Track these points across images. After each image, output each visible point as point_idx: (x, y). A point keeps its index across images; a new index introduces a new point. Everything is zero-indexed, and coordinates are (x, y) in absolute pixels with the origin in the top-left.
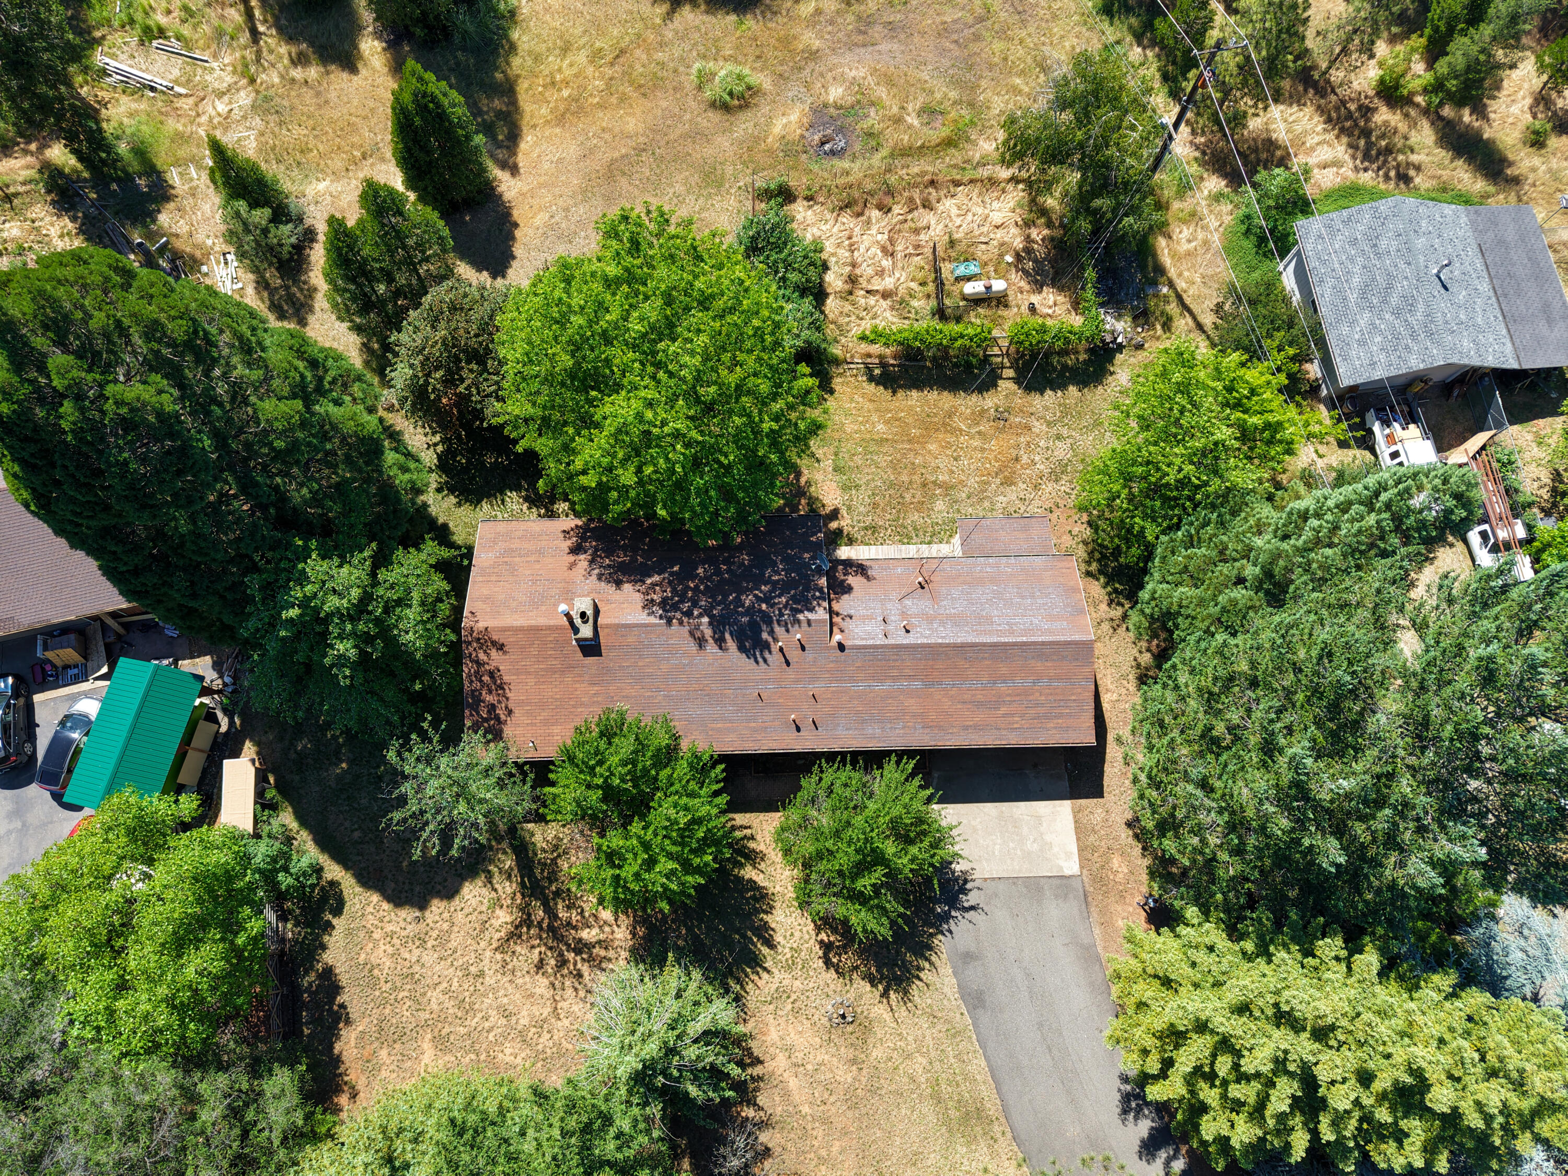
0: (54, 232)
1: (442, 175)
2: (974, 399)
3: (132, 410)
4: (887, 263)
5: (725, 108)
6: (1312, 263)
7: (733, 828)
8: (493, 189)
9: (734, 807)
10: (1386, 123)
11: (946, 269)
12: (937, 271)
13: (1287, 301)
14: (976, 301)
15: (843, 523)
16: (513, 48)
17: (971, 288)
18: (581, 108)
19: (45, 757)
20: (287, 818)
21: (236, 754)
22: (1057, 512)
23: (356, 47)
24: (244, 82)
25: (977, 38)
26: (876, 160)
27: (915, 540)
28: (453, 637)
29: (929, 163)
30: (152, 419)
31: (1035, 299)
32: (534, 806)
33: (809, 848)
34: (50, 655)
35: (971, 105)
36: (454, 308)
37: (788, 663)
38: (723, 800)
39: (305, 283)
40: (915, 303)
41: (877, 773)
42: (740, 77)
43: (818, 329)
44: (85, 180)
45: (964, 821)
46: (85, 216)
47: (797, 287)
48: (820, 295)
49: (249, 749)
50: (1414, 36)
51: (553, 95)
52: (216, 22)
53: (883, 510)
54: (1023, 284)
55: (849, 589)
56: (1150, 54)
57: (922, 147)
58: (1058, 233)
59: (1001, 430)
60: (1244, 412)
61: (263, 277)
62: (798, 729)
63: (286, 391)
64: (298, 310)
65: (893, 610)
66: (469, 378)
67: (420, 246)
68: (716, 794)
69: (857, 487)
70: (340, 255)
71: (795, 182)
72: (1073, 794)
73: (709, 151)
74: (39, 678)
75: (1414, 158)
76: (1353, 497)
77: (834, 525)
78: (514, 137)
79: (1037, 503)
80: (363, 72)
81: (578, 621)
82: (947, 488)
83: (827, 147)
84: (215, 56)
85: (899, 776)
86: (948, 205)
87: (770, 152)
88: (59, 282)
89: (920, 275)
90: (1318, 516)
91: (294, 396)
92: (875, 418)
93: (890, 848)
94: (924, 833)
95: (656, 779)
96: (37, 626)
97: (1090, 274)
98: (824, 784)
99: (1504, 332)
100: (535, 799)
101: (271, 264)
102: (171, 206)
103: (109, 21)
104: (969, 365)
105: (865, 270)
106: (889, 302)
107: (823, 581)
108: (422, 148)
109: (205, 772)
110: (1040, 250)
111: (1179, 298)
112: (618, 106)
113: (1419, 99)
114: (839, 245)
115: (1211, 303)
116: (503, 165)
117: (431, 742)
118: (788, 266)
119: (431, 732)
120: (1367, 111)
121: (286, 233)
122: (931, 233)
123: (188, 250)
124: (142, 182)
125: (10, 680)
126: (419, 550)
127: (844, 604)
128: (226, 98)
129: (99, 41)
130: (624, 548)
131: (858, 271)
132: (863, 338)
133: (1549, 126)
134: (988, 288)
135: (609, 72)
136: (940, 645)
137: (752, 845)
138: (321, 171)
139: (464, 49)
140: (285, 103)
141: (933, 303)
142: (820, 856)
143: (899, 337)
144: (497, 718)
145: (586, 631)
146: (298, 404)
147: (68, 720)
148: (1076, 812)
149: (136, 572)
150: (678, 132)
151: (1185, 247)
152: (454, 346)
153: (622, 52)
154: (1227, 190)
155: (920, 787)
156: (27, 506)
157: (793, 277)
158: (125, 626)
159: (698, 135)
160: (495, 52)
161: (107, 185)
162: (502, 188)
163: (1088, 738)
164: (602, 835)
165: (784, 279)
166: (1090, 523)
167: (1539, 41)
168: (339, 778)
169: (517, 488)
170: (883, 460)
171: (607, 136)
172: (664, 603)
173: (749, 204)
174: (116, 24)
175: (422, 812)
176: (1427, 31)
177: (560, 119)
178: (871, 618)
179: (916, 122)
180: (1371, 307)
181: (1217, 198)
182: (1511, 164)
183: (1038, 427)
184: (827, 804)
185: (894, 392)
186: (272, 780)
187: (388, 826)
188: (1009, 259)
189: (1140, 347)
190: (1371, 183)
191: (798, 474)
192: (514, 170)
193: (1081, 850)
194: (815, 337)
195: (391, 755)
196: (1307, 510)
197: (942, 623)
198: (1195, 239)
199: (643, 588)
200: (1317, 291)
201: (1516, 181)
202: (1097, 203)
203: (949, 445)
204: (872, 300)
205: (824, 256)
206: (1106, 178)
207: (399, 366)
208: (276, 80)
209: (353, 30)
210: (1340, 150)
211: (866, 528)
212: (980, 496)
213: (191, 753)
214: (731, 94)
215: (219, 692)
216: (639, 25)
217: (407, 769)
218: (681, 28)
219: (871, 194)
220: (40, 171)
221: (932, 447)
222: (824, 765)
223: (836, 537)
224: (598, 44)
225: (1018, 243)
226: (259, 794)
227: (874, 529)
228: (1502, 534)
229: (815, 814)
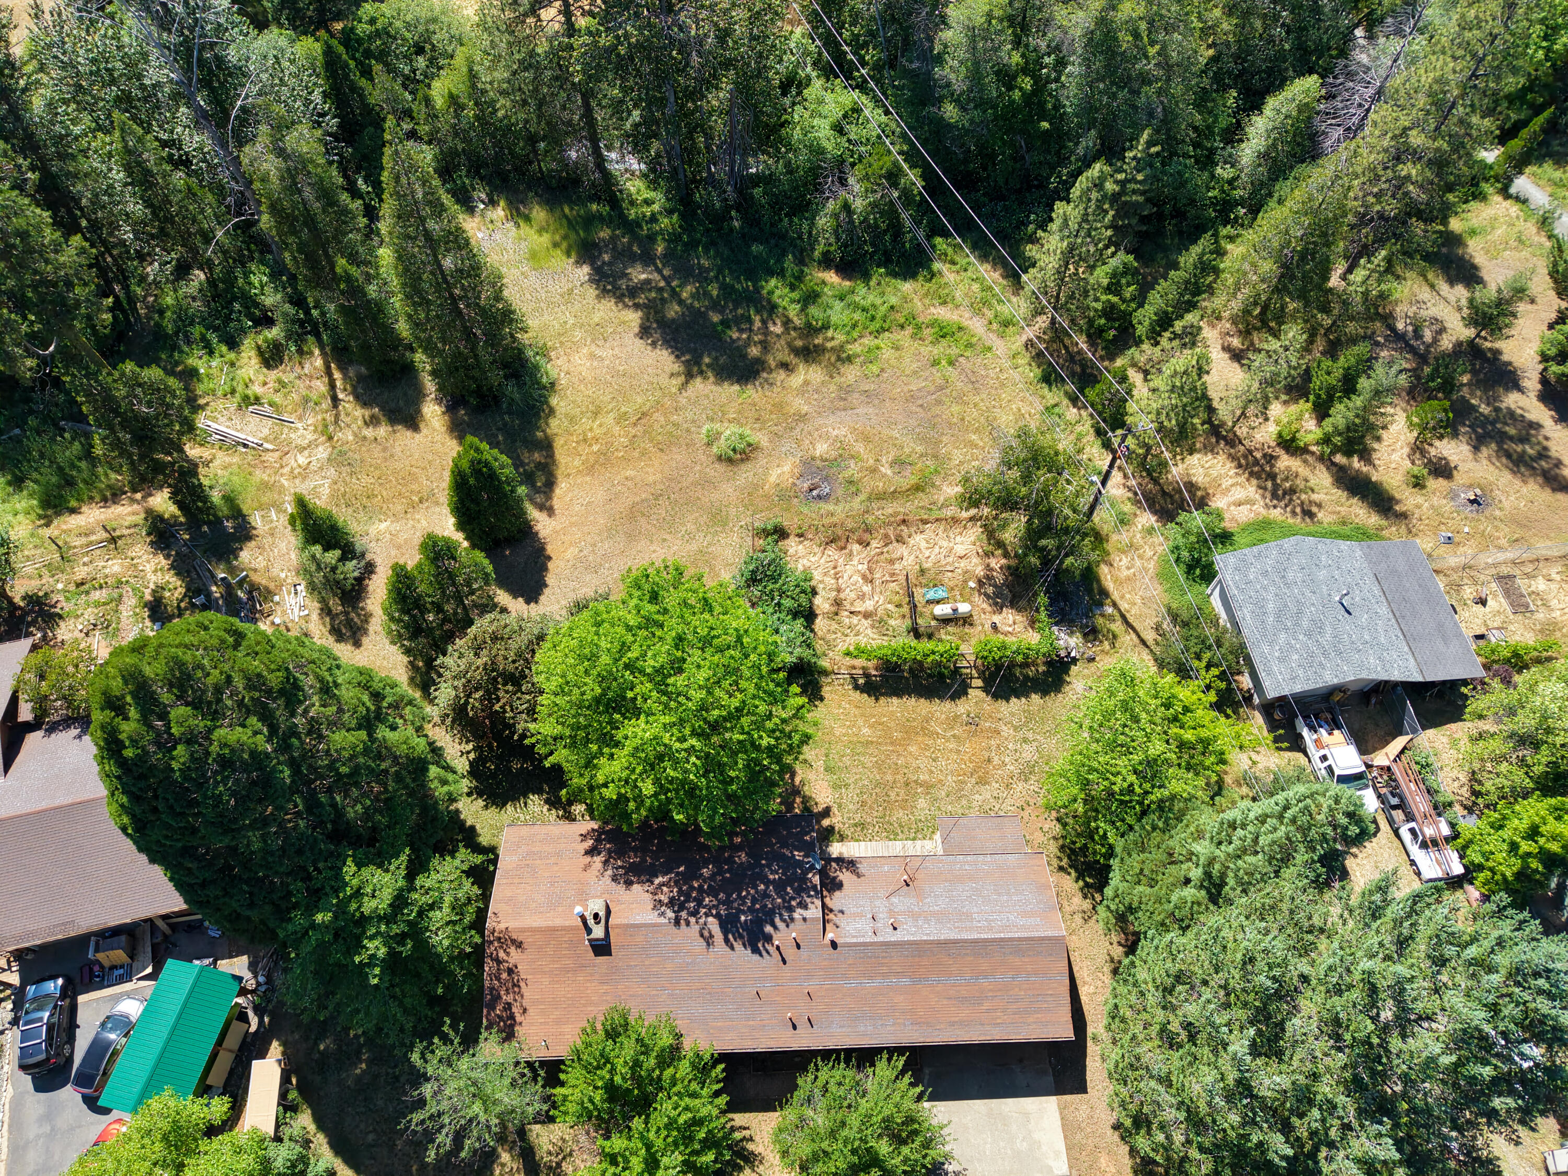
0: (149, 568)
1: (488, 520)
2: (947, 705)
3: (233, 751)
4: (867, 589)
5: (730, 460)
6: (1233, 591)
7: (733, 1129)
8: (531, 527)
9: (734, 1107)
10: (1288, 469)
11: (918, 593)
12: (911, 595)
13: (1215, 622)
14: (945, 621)
15: (834, 820)
16: (552, 411)
17: (942, 610)
18: (608, 460)
19: (84, 1060)
20: (304, 1121)
21: (262, 1055)
22: (1028, 810)
23: (419, 411)
24: (323, 439)
25: (939, 402)
26: (857, 503)
27: (901, 836)
28: (478, 940)
29: (902, 505)
30: (246, 756)
31: (996, 619)
32: (545, 1107)
33: (805, 1150)
34: (101, 956)
35: (935, 457)
36: (495, 638)
37: (784, 962)
38: (723, 1100)
39: (363, 609)
40: (892, 622)
41: (870, 1070)
42: (742, 437)
43: (809, 646)
44: (181, 524)
45: (955, 1119)
46: (177, 554)
47: (790, 611)
48: (809, 616)
49: (275, 1049)
50: (1302, 401)
51: (584, 450)
52: (304, 392)
53: (871, 808)
54: (985, 606)
55: (839, 886)
56: (1084, 413)
57: (895, 492)
58: (1013, 562)
59: (975, 733)
60: (1182, 727)
61: (327, 605)
62: (795, 1027)
63: (354, 723)
64: (354, 633)
65: (881, 906)
66: (504, 697)
67: (468, 583)
68: (717, 1094)
69: (847, 786)
70: (399, 593)
71: (788, 522)
72: (1059, 1089)
73: (715, 496)
74: (86, 980)
75: (1315, 497)
76: (1268, 811)
77: (826, 822)
78: (550, 484)
79: (1009, 801)
80: (425, 431)
81: (591, 922)
82: (928, 786)
83: (815, 493)
84: (300, 418)
85: (890, 1074)
86: (918, 540)
87: (767, 496)
88: (186, 646)
89: (896, 598)
90: (1244, 826)
91: (359, 727)
92: (860, 722)
93: (884, 1148)
94: (916, 1132)
95: (659, 1078)
96: (95, 929)
97: (1043, 599)
98: (820, 1082)
99: (1406, 649)
100: (547, 1099)
101: (335, 595)
102: (252, 544)
103: (214, 391)
104: (941, 676)
105: (849, 595)
106: (869, 621)
107: (816, 880)
108: (472, 500)
109: (231, 1072)
110: (999, 578)
111: (1123, 617)
112: (640, 459)
113: (1314, 448)
114: (825, 574)
115: (1151, 621)
116: (541, 507)
117: (452, 1043)
118: (782, 593)
119: (452, 1034)
120: (1270, 458)
121: (351, 568)
122: (904, 563)
123: (264, 582)
124: (229, 524)
125: (60, 981)
126: (453, 857)
127: (836, 900)
128: (306, 453)
129: (202, 407)
130: (635, 849)
131: (842, 596)
132: (848, 654)
133: (1425, 471)
134: (955, 610)
135: (633, 431)
136: (926, 942)
137: (750, 1146)
138: (382, 513)
139: (510, 413)
140: (357, 456)
141: (908, 622)
142: (815, 1158)
143: (879, 653)
144: (512, 1017)
145: (598, 932)
146: (363, 734)
147: (110, 1021)
148: (1062, 1109)
149: (204, 885)
150: (690, 480)
151: (1126, 573)
152: (493, 670)
153: (644, 414)
154: (1156, 525)
155: (911, 1084)
156: (124, 829)
157: (787, 603)
158: (172, 926)
159: (707, 483)
160: (537, 416)
161: (199, 527)
162: (538, 527)
163: (1066, 1032)
164: (607, 1137)
165: (779, 604)
166: (1058, 820)
167: (1408, 402)
168: (359, 1079)
169: (539, 792)
170: (868, 761)
171: (629, 483)
172: (672, 903)
173: (749, 540)
174: (220, 393)
175: (440, 1114)
176: (1312, 397)
177: (590, 469)
178: (861, 915)
179: (889, 472)
180: (1286, 629)
181: (1150, 531)
182: (1398, 502)
183: (1006, 731)
184: (822, 1104)
185: (877, 699)
186: (294, 1081)
187: (407, 1128)
188: (972, 584)
189: (1092, 660)
190: (1280, 518)
191: (793, 774)
192: (550, 511)
193: (1069, 1149)
194: (806, 653)
195: (415, 1057)
196: (1235, 821)
197: (927, 921)
198: (1133, 566)
199: (651, 888)
200: (1238, 614)
201: (1404, 516)
202: (1043, 542)
203: (927, 748)
204: (855, 620)
205: (813, 583)
206: (1050, 523)
207: (443, 685)
208: (351, 438)
209: (418, 395)
210: (1250, 490)
211: (856, 825)
212: (958, 794)
213: (221, 1053)
214: (734, 450)
215: (252, 992)
216: (658, 393)
217: (430, 1070)
218: (693, 396)
219: (852, 531)
220: (146, 519)
221: (913, 749)
222: (820, 1063)
223: (828, 834)
224: (623, 409)
225: (980, 571)
226: (283, 1095)
227: (862, 825)
228: (1429, 832)
229: (812, 1114)
